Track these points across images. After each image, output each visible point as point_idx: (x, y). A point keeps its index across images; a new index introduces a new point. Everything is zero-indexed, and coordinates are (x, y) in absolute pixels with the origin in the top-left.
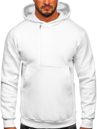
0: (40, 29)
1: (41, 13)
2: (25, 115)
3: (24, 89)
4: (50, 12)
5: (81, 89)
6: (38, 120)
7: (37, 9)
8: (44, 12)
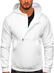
0: (23, 41)
1: (23, 7)
2: (14, 64)
3: (13, 51)
4: (28, 7)
5: (45, 51)
6: (21, 67)
7: (21, 5)
8: (25, 7)
